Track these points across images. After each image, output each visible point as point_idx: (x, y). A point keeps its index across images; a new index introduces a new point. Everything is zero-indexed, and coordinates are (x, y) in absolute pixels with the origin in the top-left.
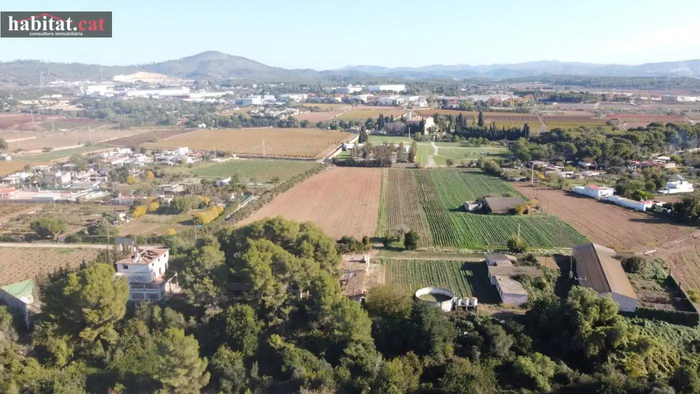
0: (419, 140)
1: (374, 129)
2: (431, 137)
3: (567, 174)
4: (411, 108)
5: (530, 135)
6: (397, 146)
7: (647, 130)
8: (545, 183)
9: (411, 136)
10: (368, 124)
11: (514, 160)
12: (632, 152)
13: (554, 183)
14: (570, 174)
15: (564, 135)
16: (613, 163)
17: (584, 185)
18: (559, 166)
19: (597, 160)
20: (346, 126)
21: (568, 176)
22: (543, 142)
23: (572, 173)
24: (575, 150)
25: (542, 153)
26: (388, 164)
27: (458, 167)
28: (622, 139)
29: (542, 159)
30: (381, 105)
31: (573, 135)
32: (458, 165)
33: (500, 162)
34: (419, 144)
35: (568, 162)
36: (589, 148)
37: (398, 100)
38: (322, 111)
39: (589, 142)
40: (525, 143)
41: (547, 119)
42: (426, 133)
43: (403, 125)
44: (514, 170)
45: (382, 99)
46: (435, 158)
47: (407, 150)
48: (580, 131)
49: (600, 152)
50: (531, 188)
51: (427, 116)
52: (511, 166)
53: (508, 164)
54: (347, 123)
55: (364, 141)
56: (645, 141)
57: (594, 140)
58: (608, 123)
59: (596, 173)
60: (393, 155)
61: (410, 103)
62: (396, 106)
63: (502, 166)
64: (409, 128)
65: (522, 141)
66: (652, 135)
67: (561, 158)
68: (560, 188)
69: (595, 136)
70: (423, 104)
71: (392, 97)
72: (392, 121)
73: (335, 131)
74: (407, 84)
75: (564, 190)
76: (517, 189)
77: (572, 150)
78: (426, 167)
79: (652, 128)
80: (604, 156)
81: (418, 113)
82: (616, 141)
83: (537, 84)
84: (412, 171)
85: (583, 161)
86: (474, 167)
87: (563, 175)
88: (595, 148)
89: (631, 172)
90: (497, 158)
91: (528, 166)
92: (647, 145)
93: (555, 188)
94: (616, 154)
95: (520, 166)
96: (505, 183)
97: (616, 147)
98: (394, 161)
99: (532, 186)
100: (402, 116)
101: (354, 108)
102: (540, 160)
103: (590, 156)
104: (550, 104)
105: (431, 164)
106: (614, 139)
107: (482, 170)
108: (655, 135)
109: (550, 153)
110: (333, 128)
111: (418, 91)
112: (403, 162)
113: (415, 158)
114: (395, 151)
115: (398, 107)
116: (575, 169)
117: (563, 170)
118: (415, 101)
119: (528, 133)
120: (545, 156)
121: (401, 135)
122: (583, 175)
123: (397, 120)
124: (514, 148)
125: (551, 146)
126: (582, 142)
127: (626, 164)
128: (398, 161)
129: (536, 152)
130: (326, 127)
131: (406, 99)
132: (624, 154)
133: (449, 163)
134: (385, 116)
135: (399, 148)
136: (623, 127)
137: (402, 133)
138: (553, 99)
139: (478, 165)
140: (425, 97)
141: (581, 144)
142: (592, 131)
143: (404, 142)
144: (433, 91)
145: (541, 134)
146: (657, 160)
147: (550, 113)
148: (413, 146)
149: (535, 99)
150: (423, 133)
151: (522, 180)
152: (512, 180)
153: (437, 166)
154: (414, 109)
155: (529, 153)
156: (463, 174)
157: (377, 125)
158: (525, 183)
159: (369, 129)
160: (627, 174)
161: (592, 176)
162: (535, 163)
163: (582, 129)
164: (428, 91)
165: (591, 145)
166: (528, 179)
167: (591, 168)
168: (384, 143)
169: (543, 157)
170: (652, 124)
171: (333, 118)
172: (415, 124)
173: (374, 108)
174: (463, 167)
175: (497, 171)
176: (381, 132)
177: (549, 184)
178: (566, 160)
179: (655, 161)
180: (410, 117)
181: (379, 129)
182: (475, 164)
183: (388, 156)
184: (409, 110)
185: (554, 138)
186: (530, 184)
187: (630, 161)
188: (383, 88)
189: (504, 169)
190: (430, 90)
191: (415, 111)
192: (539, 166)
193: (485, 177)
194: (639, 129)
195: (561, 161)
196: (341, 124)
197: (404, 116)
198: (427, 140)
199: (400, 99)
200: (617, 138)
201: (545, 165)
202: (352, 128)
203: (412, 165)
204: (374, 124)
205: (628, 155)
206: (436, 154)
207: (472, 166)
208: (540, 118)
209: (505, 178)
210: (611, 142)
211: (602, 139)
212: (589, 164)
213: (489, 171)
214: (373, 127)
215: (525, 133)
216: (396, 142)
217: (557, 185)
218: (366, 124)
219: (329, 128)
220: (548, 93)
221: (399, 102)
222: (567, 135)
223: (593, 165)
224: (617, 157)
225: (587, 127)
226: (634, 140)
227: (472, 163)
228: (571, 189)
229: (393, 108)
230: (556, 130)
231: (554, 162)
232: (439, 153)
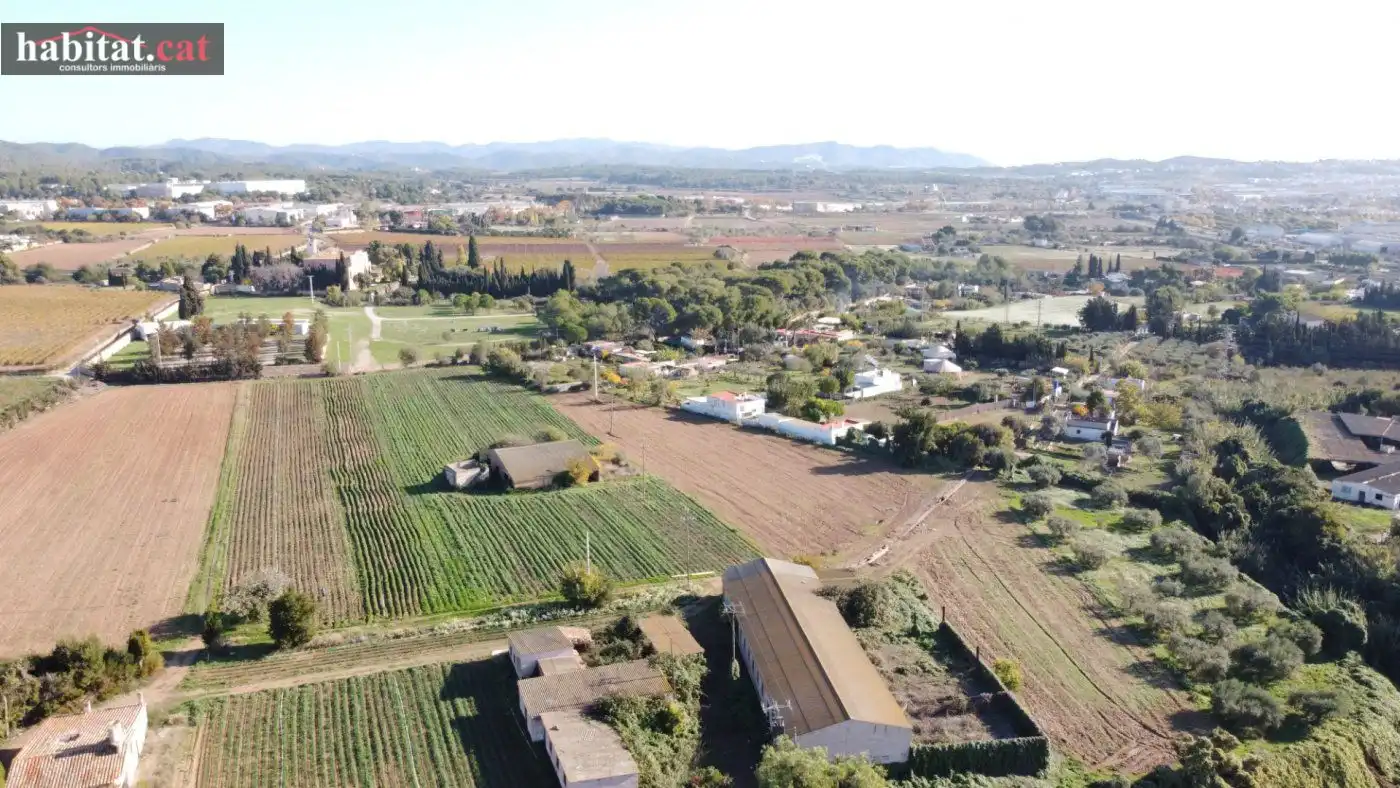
0: (335, 304)
1: (224, 281)
2: (364, 296)
3: (663, 368)
4: (321, 231)
5: (578, 283)
6: (276, 321)
7: (791, 266)
8: (623, 391)
9: (317, 295)
10: (209, 272)
11: (551, 341)
12: (775, 312)
13: (643, 393)
14: (669, 368)
15: (646, 281)
16: (747, 337)
17: (704, 393)
18: (644, 349)
19: (714, 332)
20: (151, 277)
21: (667, 372)
22: (608, 300)
23: (672, 363)
24: (673, 315)
25: (608, 323)
26: (252, 369)
27: (427, 366)
28: (757, 287)
29: (607, 336)
30: (249, 224)
31: (665, 281)
32: (430, 361)
33: (520, 349)
34: (332, 313)
35: (660, 339)
36: (698, 307)
37: (289, 213)
38: (95, 240)
39: (695, 297)
40: (571, 303)
41: (605, 249)
42: (353, 286)
43: (295, 269)
44: (552, 364)
45: (251, 211)
46: (374, 347)
47: (305, 330)
48: (675, 273)
49: (719, 316)
50: (596, 408)
51: (354, 248)
52: (546, 356)
53: (539, 352)
54: (157, 268)
55: (193, 312)
56: (793, 289)
57: (706, 291)
58: (718, 255)
59: (718, 362)
60: (268, 344)
61: (317, 219)
62: (286, 225)
63: (526, 358)
64: (311, 277)
65: (563, 298)
66: (803, 276)
67: (646, 331)
68: (657, 404)
69: (704, 283)
70: (349, 221)
71: (276, 207)
72: (268, 261)
73: (120, 288)
74: (310, 179)
75: (666, 408)
76: (567, 412)
77: (665, 315)
78: (352, 370)
79: (799, 262)
80: (727, 323)
81: (337, 241)
82: (745, 291)
83: (577, 183)
84: (316, 385)
85: (689, 336)
86: (464, 363)
87: (656, 368)
88: (709, 307)
89: (783, 355)
90: (515, 339)
91: (581, 354)
92: (796, 296)
93: (646, 405)
94: (748, 318)
95: (565, 354)
96: (537, 399)
97: (747, 304)
98: (267, 359)
99: (597, 403)
100: (293, 249)
101: (180, 232)
102: (605, 339)
103: (703, 325)
104: (606, 220)
105: (364, 362)
106: (741, 288)
107: (484, 369)
108: (808, 275)
109: (624, 322)
110: (116, 281)
111: (336, 193)
112: (292, 362)
113: (324, 349)
114: (272, 334)
115: (291, 229)
116: (677, 354)
117: (654, 359)
118: (330, 215)
119: (572, 279)
120: (614, 329)
121: (292, 293)
122: (696, 368)
123: (282, 260)
124: (549, 314)
125: (625, 308)
126: (682, 295)
127: (770, 338)
128: (279, 362)
129: (594, 320)
130: (97, 282)
131: (309, 210)
132: (762, 317)
133: (407, 357)
134: (250, 251)
135: (281, 328)
136: (746, 263)
137: (293, 290)
138: (609, 209)
139: (474, 359)
140: (352, 206)
141: (681, 300)
142: (697, 272)
143: (296, 311)
144: (370, 195)
145: (600, 280)
146: (821, 326)
147: (609, 238)
148: (318, 319)
149: (578, 210)
150: (344, 287)
151: (574, 389)
152: (552, 392)
153: (379, 368)
154: (328, 232)
155: (580, 324)
156: (440, 384)
157: (232, 273)
158: (582, 397)
159: (210, 279)
160: (777, 358)
161: (714, 368)
162: (596, 345)
163: (677, 269)
164: (358, 195)
165: (699, 301)
166: (586, 386)
167: (708, 350)
168: (241, 316)
169: (610, 331)
170: (799, 256)
171: (123, 256)
172: (324, 268)
173: (231, 231)
174: (440, 365)
175: (518, 370)
176: (241, 288)
177: (631, 394)
178: (657, 335)
179: (817, 328)
180: (315, 250)
181: (237, 280)
182: (466, 358)
183: (252, 348)
184: (315, 234)
185: (627, 289)
186: (592, 397)
187: (774, 331)
188: (251, 186)
189: (531, 363)
190: (364, 193)
191: (331, 237)
192: (605, 353)
193: (491, 386)
194: (777, 265)
195: (646, 337)
196: (140, 272)
197: (299, 249)
198: (355, 304)
199: (292, 211)
200: (744, 284)
201: (616, 350)
202: (168, 280)
203: (316, 368)
204: (224, 271)
205: (770, 319)
206: (376, 335)
207: (459, 361)
208: (591, 247)
209: (536, 388)
210: (735, 296)
211: (718, 288)
212: (701, 342)
213: (499, 373)
214: (221, 278)
215: (566, 280)
216: (273, 311)
217: (649, 394)
218: (205, 268)
219: (106, 282)
220: (599, 198)
221: (292, 218)
222: (653, 283)
223: (708, 344)
224: (752, 325)
225: (687, 265)
226: (775, 285)
227: (459, 354)
228: (678, 402)
229: (279, 230)
230: (627, 272)
231: (634, 342)
232: (383, 333)
